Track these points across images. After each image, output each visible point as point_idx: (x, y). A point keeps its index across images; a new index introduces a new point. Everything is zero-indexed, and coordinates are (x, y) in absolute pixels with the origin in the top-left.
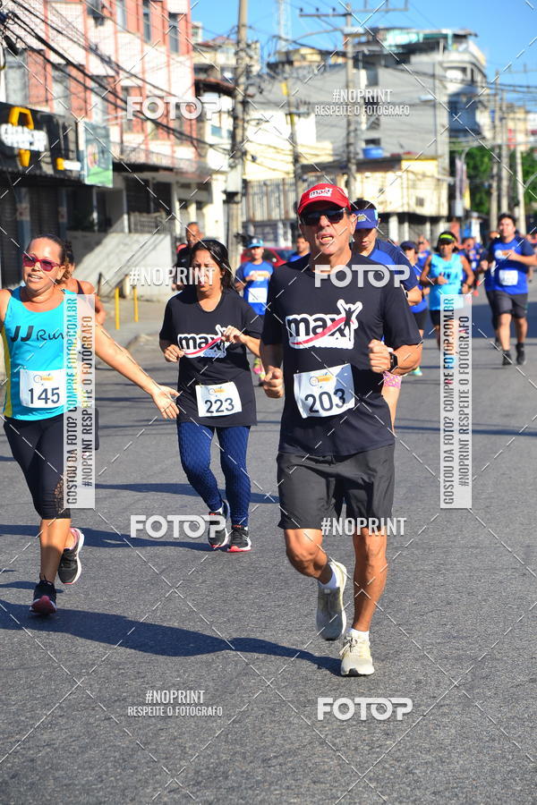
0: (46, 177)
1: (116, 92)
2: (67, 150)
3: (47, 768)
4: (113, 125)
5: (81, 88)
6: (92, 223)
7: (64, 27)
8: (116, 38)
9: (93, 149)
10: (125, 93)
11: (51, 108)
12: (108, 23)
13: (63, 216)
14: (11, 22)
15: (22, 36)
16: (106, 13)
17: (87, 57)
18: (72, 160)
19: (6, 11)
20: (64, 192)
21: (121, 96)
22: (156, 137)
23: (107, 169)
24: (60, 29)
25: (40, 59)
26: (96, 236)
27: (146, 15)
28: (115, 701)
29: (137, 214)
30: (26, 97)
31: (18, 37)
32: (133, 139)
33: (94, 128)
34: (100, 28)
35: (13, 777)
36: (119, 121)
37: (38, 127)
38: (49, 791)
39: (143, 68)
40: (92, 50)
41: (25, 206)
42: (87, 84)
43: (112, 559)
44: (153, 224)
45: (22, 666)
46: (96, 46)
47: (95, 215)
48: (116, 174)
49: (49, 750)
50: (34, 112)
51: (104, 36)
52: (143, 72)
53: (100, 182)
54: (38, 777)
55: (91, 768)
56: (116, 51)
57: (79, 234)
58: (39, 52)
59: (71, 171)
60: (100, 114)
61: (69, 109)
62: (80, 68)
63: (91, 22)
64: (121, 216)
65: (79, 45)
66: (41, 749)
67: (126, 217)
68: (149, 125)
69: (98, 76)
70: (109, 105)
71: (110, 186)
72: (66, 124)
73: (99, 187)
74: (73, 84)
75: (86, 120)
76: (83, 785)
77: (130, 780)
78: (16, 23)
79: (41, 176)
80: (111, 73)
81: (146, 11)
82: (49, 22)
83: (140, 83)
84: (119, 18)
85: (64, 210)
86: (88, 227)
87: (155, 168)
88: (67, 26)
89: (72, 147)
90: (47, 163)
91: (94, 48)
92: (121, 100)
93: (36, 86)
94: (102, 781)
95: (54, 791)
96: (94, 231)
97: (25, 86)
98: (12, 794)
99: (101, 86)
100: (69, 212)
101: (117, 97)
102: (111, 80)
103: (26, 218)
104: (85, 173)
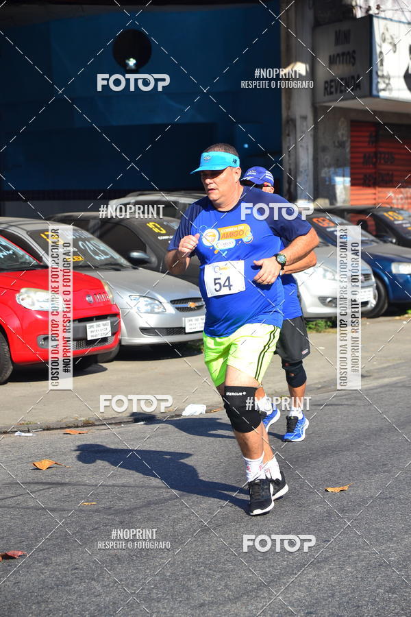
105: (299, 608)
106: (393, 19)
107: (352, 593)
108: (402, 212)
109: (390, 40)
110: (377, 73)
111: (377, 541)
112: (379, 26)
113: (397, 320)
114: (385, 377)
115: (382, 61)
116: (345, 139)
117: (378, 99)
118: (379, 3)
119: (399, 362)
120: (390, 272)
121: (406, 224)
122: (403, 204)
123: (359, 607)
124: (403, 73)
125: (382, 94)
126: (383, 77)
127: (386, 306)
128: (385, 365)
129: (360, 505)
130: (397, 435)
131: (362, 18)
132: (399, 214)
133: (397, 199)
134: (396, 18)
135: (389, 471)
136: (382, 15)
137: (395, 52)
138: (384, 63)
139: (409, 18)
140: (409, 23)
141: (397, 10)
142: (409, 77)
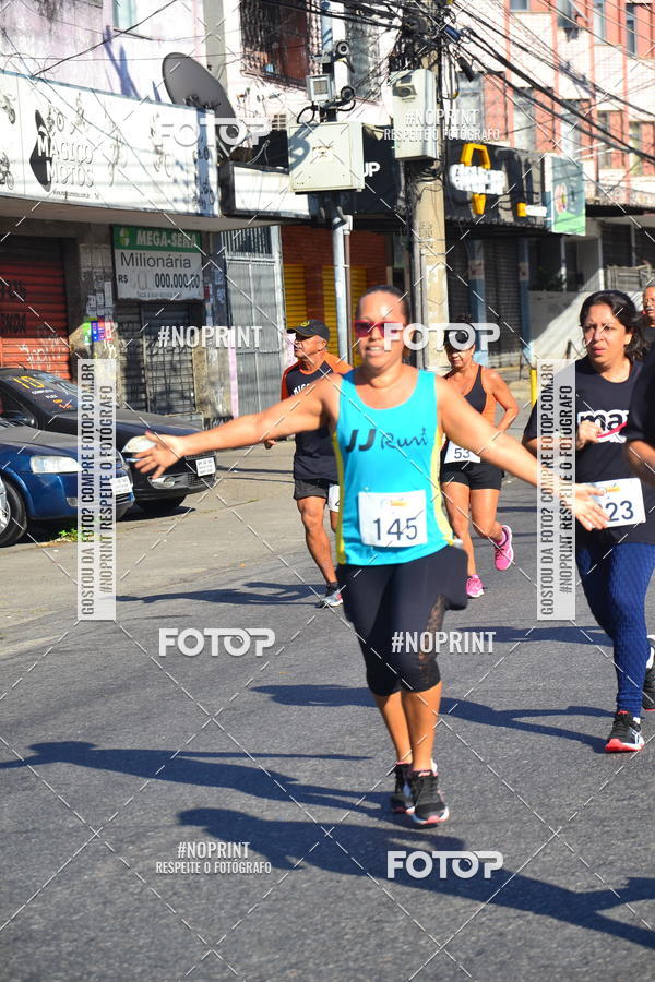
0: (505, 225)
1: (591, 118)
2: (531, 192)
3: (519, 944)
4: (586, 159)
5: (548, 117)
6: (559, 281)
7: (529, 42)
8: (592, 54)
9: (562, 190)
10: (602, 119)
11: (512, 142)
12: (584, 35)
13: (524, 274)
14: (465, 39)
15: (479, 57)
16: (580, 22)
17: (556, 78)
18: (536, 204)
19: (460, 27)
20: (526, 244)
21: (597, 123)
22: (640, 172)
23: (577, 214)
24: (524, 46)
25: (499, 83)
26: (565, 295)
27: (630, 22)
28: (600, 866)
29: (615, 267)
31: (475, 58)
32: (611, 176)
33: (564, 164)
34: (573, 41)
35: (479, 953)
36: (594, 154)
37: (495, 166)
38: (523, 973)
39: (625, 88)
40: (564, 69)
41: (478, 262)
42: (555, 111)
43: (590, 691)
44: (635, 280)
46: (568, 63)
47: (563, 271)
48: (589, 219)
49: (521, 922)
50: (491, 148)
51: (577, 52)
52: (625, 93)
53: (571, 231)
54: (509, 956)
55: (574, 947)
56: (593, 69)
57: (544, 294)
58: (499, 74)
59: (535, 218)
60: (571, 147)
61: (534, 142)
62: (548, 92)
63: (562, 34)
64: (595, 271)
65: (548, 63)
66: (511, 920)
67: (601, 271)
68: (632, 158)
69: (569, 101)
70: (583, 135)
71: (583, 234)
72: (530, 161)
73: (568, 235)
74: (538, 111)
75: (554, 154)
76: (564, 968)
77: (623, 964)
78: (472, 41)
79: (498, 225)
80: (586, 96)
81: (630, 18)
82: (511, 37)
83: (622, 106)
84: (596, 28)
85: (525, 266)
86: (555, 286)
87: (638, 211)
88: (534, 42)
89: (537, 188)
90: (506, 210)
91: (564, 65)
92: (598, 128)
93: (494, 117)
94: (587, 963)
95: (529, 972)
96: (562, 290)
97: (481, 117)
99: (573, 112)
100: (531, 268)
101: (593, 124)
102: (585, 105)
103: (480, 277)
104: (552, 219)
106: (6, 69)
108: (42, 376)
111: (11, 901)
113: (44, 547)
114: (26, 639)
119: (47, 614)
120: (29, 472)
121: (50, 394)
122: (44, 364)
124: (28, 155)
127: (25, 526)
128: (26, 620)
130: (44, 730)
132: (38, 379)
133: (35, 356)
134: (10, 67)
135: (32, 788)
137: (13, 122)
139: (34, 69)
140: (33, 77)
141: (12, 56)
142: (39, 163)
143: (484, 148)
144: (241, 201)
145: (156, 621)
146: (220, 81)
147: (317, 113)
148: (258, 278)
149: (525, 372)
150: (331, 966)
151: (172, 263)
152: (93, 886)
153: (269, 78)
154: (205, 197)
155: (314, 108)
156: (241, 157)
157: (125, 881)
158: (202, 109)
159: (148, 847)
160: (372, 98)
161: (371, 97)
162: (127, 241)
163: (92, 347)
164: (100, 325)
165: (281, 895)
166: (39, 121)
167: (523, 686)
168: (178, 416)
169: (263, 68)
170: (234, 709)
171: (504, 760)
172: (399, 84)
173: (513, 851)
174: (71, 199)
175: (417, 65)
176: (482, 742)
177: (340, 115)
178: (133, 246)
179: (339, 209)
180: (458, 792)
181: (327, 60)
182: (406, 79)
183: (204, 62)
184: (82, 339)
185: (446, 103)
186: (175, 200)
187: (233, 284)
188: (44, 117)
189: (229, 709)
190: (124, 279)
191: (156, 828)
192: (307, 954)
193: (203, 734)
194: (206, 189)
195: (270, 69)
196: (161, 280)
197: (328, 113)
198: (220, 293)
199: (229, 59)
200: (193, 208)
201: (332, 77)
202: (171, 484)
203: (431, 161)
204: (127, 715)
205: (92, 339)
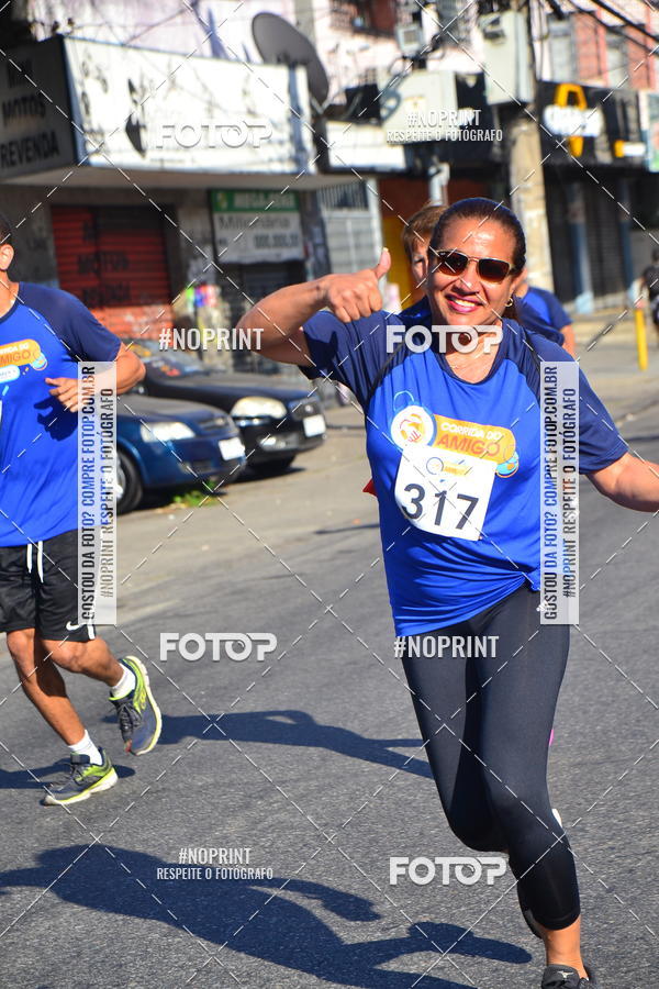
0: (603, 166)
2: (627, 131)
3: (649, 879)
5: (641, 53)
11: (606, 80)
13: (623, 214)
17: (648, 15)
18: (633, 141)
20: (625, 184)
25: (589, 21)
30: (575, 71)
37: (590, 105)
38: (655, 907)
41: (578, 205)
42: (649, 46)
45: (609, 759)
50: (586, 89)
58: (591, 13)
59: (632, 157)
61: (627, 80)
62: (641, 28)
72: (625, 100)
74: (631, 49)
75: (650, 91)
79: (595, 166)
85: (626, 205)
86: (656, 226)
89: (633, 126)
90: (603, 150)
93: (587, 56)
97: (574, 58)
98: (610, 911)
100: (632, 208)
103: (580, 220)
104: (650, 157)
105: (26, 983)
106: (97, 39)
107: (108, 946)
108: (148, 343)
109: (96, 74)
110: (82, 127)
112: (75, 53)
113: (159, 515)
114: (146, 605)
115: (87, 107)
116: (44, 234)
117: (89, 169)
118: (70, 16)
119: (167, 579)
120: (141, 439)
121: (157, 362)
123: (121, 966)
124: (123, 125)
125: (96, 160)
126: (92, 132)
127: (140, 494)
128: (145, 587)
129: (115, 808)
131: (46, 40)
132: (145, 347)
133: (140, 325)
134: (101, 37)
136: (78, 34)
137: (106, 90)
138: (92, 110)
139: (122, 36)
140: (123, 45)
141: (100, 25)
142: (133, 131)
143: (578, 90)
144: (337, 158)
145: (274, 581)
146: (310, 38)
147: (409, 64)
148: (357, 234)
149: (630, 314)
150: (463, 909)
151: (270, 224)
152: (224, 841)
153: (358, 31)
154: (300, 155)
155: (404, 58)
156: (334, 113)
157: (255, 835)
158: (292, 66)
159: (277, 802)
160: (463, 45)
161: (461, 43)
162: (224, 205)
163: (196, 313)
164: (203, 290)
165: (410, 842)
166: (132, 88)
167: (640, 627)
168: (284, 378)
169: (352, 22)
170: (355, 663)
171: (626, 700)
172: (490, 29)
173: (639, 789)
174: (168, 165)
175: (505, 7)
176: (603, 683)
177: (431, 64)
178: (231, 208)
179: (435, 159)
180: (581, 733)
181: (414, 8)
182: (496, 22)
183: (292, 19)
184: (185, 305)
185: (537, 45)
186: (271, 160)
187: (332, 242)
188: (136, 84)
189: (350, 663)
190: (224, 242)
191: (283, 782)
192: (438, 898)
193: (324, 689)
194: (299, 146)
195: (359, 22)
196: (261, 242)
197: (419, 62)
198: (321, 251)
199: (317, 15)
200: (288, 167)
201: (421, 26)
202: (282, 445)
203: (524, 105)
204: (249, 675)
205: (196, 305)
